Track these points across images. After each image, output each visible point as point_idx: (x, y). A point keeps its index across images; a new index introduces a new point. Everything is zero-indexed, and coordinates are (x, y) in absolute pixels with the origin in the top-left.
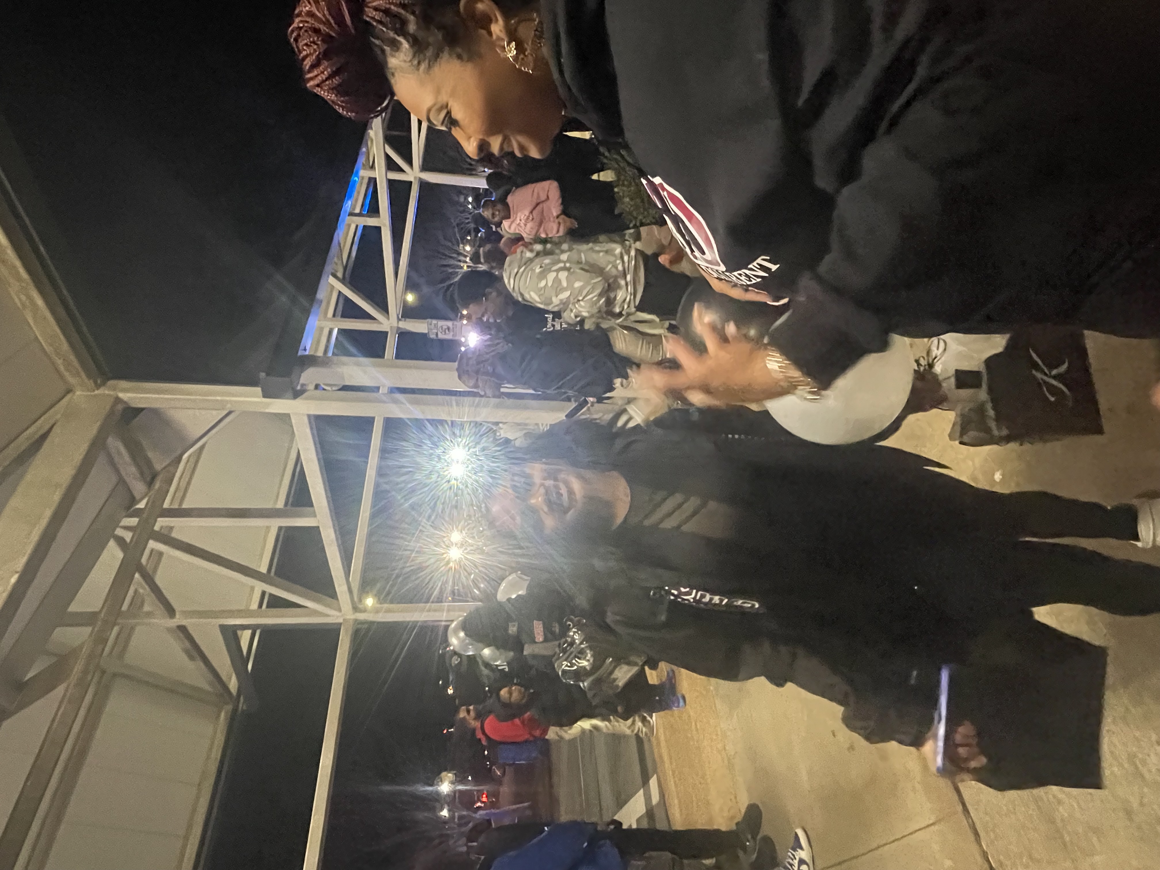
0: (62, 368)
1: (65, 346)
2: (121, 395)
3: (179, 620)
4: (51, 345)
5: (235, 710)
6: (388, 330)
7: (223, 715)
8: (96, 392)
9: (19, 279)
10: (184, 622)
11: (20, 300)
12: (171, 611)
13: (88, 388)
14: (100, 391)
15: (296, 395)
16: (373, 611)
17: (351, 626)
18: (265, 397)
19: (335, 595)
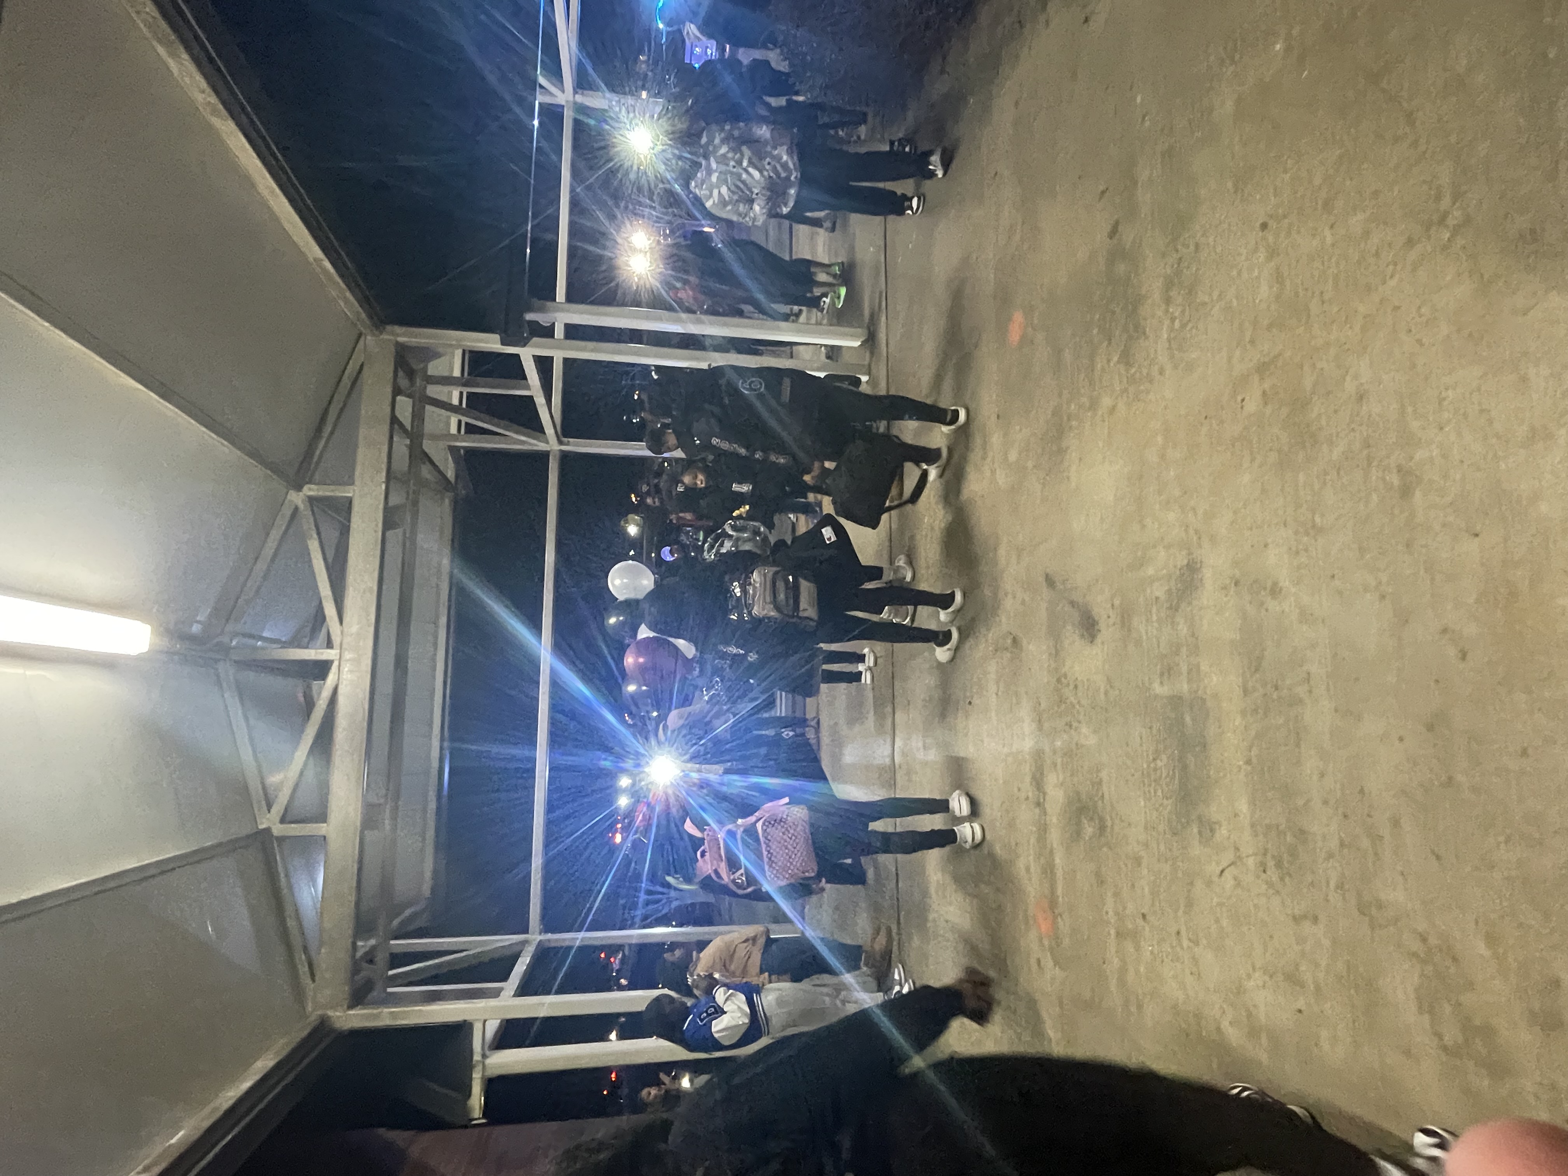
5: (455, 498)
6: (563, 103)
8: (381, 337)
13: (373, 335)
14: (385, 336)
15: (525, 344)
16: (576, 445)
17: (558, 455)
18: (503, 344)
19: (543, 433)
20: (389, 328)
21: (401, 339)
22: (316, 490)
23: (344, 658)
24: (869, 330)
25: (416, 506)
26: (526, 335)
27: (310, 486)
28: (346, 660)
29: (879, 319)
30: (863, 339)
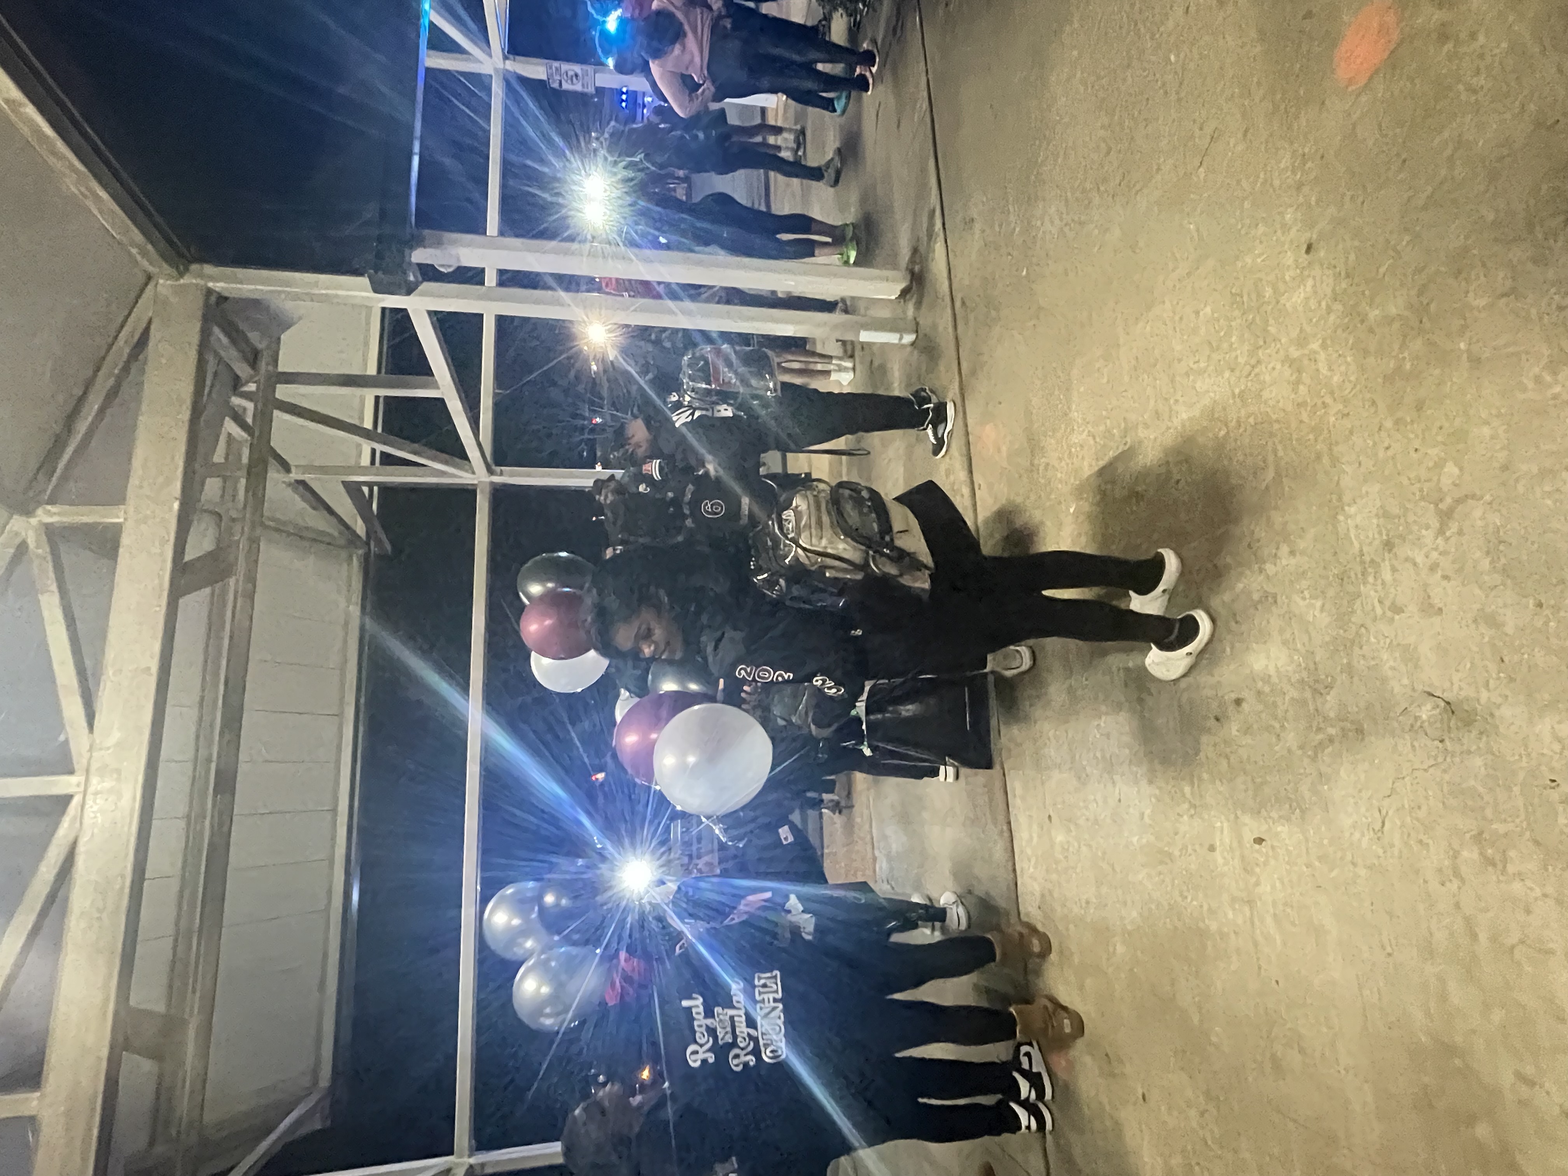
0: (137, 257)
1: (138, 237)
2: (211, 285)
3: (295, 475)
5: (366, 557)
6: (492, 72)
8: (182, 281)
9: (72, 167)
10: (300, 477)
11: (80, 191)
12: (286, 467)
13: (170, 277)
14: (186, 280)
15: (410, 290)
16: (512, 475)
17: (488, 489)
18: (376, 291)
19: (465, 457)
20: (194, 267)
21: (219, 286)
22: (59, 514)
23: (91, 790)
24: (912, 273)
25: (254, 542)
26: (412, 278)
27: (49, 507)
28: (96, 793)
29: (930, 249)
30: (903, 285)
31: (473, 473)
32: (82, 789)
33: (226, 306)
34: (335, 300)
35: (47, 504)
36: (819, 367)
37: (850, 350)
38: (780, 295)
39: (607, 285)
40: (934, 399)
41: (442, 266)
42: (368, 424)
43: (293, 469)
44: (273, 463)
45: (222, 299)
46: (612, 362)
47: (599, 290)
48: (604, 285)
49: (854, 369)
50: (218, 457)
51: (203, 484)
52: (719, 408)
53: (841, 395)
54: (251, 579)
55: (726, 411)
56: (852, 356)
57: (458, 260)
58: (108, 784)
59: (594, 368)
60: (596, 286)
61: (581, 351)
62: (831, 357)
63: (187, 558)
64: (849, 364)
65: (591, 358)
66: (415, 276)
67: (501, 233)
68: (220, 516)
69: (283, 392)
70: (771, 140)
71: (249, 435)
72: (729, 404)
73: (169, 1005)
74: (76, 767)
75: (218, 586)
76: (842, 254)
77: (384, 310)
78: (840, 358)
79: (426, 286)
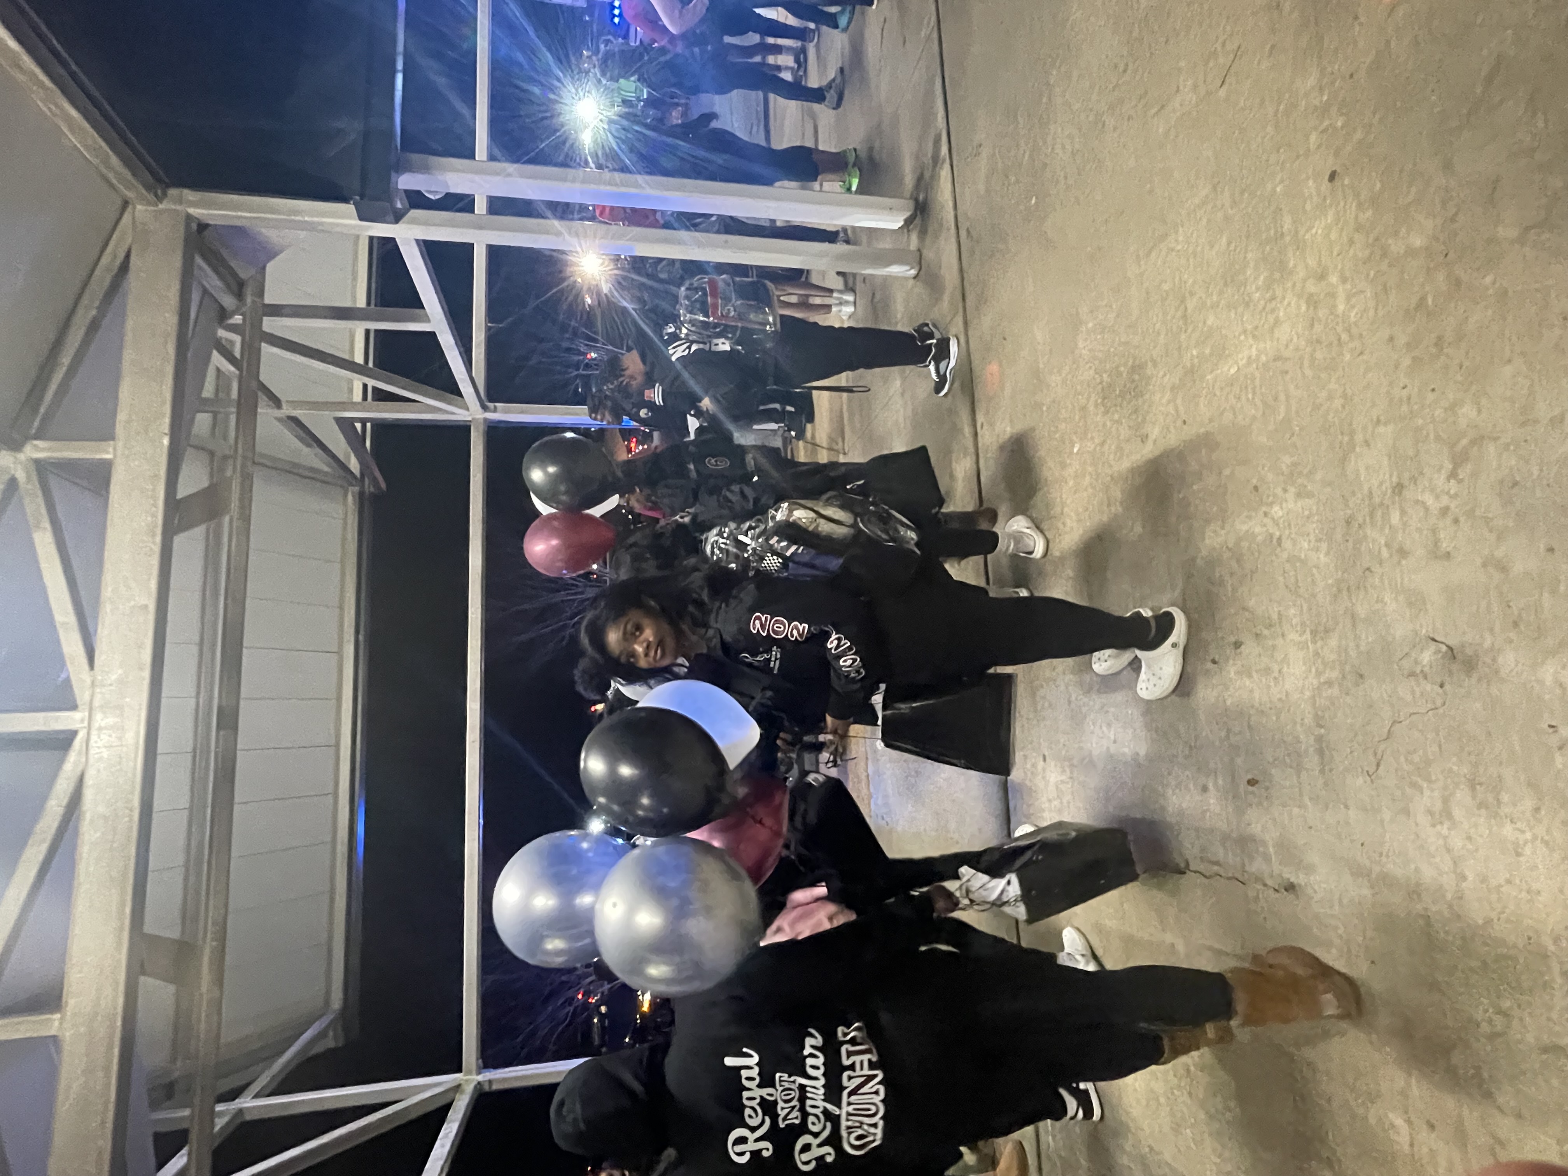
0: (114, 181)
1: (114, 160)
2: (191, 211)
3: (287, 410)
4: (97, 157)
5: (361, 494)
7: (350, 498)
8: (161, 206)
9: (41, 85)
10: (292, 413)
11: (49, 109)
12: (277, 402)
13: (148, 203)
14: (165, 205)
15: (397, 217)
16: (506, 412)
17: (482, 428)
18: (361, 219)
19: (460, 394)
20: (173, 192)
22: (49, 449)
23: (96, 725)
24: (916, 200)
25: (247, 480)
26: (399, 205)
27: (36, 442)
28: (100, 729)
29: (934, 177)
30: (907, 214)
31: (468, 409)
32: (86, 724)
33: (206, 233)
34: (320, 228)
35: (35, 439)
36: (817, 301)
37: (849, 282)
38: (779, 224)
39: (601, 214)
40: (937, 335)
41: (430, 192)
42: (359, 359)
43: (284, 405)
44: (263, 399)
45: (203, 227)
46: (606, 295)
47: (593, 218)
48: (598, 213)
49: (855, 303)
50: (208, 391)
51: (192, 420)
52: (715, 341)
53: (841, 329)
54: (246, 518)
55: (723, 346)
56: (853, 290)
57: (448, 187)
58: (111, 720)
59: (588, 300)
60: (589, 215)
61: (575, 282)
62: (831, 291)
63: (181, 494)
64: (850, 298)
65: (585, 288)
66: (402, 204)
67: (492, 158)
68: (212, 454)
69: (270, 324)
70: (771, 60)
71: (238, 369)
72: (727, 338)
73: (183, 932)
74: (79, 702)
75: (213, 524)
76: (844, 182)
77: (371, 238)
78: (840, 291)
79: (414, 213)
